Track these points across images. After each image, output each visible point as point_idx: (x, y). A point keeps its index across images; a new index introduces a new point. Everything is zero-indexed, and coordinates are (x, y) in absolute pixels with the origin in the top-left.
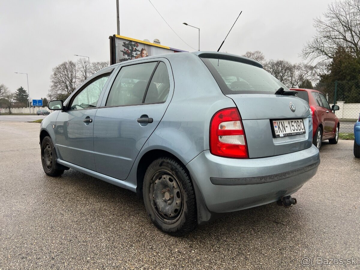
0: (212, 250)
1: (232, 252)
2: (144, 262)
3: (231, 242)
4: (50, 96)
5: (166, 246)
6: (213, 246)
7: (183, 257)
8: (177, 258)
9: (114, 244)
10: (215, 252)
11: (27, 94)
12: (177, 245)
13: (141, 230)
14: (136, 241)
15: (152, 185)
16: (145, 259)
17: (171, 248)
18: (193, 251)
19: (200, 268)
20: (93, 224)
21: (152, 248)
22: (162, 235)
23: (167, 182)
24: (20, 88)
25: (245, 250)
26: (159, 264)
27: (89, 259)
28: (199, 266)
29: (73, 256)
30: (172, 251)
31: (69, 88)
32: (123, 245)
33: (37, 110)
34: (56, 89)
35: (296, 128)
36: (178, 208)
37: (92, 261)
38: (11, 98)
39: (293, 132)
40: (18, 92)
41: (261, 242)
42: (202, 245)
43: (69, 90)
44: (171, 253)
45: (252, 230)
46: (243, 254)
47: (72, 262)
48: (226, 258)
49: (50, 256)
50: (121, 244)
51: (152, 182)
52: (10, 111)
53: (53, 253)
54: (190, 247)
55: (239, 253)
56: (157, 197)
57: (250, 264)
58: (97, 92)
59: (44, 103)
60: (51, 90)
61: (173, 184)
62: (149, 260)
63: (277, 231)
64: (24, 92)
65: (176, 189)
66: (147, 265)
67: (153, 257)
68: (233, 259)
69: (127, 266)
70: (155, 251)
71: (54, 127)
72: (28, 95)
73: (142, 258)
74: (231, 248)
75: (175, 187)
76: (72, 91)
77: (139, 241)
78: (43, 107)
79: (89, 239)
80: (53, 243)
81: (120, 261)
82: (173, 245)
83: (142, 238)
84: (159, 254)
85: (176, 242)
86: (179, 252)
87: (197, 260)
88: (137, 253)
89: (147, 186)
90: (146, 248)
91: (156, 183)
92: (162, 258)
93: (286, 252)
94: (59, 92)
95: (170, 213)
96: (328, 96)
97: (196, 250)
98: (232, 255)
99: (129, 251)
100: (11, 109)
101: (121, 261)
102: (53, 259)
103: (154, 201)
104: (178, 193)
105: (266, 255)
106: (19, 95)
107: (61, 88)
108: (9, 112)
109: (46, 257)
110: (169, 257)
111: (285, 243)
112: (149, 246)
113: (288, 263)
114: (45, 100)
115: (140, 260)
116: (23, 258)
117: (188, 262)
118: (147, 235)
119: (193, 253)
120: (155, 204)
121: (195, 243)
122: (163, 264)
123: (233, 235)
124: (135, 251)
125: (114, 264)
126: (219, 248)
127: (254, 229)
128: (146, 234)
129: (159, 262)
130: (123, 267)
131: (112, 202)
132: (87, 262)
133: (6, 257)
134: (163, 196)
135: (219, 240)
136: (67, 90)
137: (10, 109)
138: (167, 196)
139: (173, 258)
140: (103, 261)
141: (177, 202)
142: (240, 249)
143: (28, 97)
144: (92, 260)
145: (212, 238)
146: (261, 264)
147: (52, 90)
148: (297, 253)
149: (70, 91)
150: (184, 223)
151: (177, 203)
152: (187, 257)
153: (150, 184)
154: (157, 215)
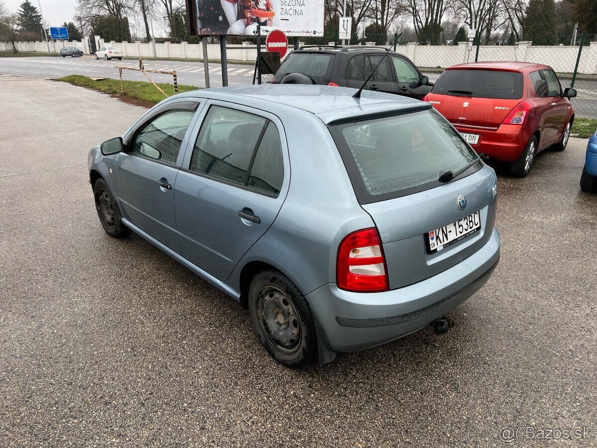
0: (336, 393)
1: (360, 396)
2: (252, 411)
3: (362, 378)
4: (79, 19)
5: (279, 385)
6: (338, 386)
7: (300, 405)
8: (292, 405)
9: (215, 380)
10: (339, 396)
11: (39, 14)
12: (293, 383)
13: (248, 354)
14: (241, 375)
15: (260, 299)
16: (254, 408)
17: (285, 388)
18: (312, 395)
19: (319, 423)
20: (184, 342)
21: (261, 389)
22: (274, 365)
23: (280, 303)
24: (25, 2)
25: (378, 393)
26: (270, 415)
27: (185, 405)
28: (318, 420)
29: (166, 400)
30: (286, 393)
31: (111, 4)
32: (225, 382)
33: (60, 46)
34: (88, 6)
35: (465, 227)
36: (294, 338)
37: (190, 410)
38: (13, 24)
39: (459, 235)
40: (23, 10)
41: (400, 379)
42: (324, 384)
43: (112, 7)
44: (285, 398)
45: (391, 357)
46: (374, 401)
47: (166, 411)
48: (352, 406)
49: (139, 400)
50: (223, 381)
51: (261, 296)
52: (14, 47)
53: (142, 395)
54: (310, 387)
55: (369, 398)
56: (268, 316)
57: (380, 417)
58: (161, 11)
59: (71, 33)
60: (79, 8)
61: (288, 309)
62: (258, 409)
63: (425, 358)
64: (33, 9)
65: (292, 316)
66: (255, 417)
67: (263, 404)
68: (361, 409)
69: (232, 418)
70: (265, 393)
71: (111, 172)
72: (40, 16)
73: (250, 406)
74: (360, 390)
75: (291, 314)
76: (116, 8)
77: (246, 375)
78: (70, 40)
79: (182, 371)
80: (139, 378)
81: (223, 410)
82: (288, 383)
83: (249, 370)
84: (271, 399)
85: (292, 378)
86: (295, 396)
87: (316, 409)
88: (243, 396)
89: (254, 300)
90: (255, 388)
91: (266, 300)
92: (274, 405)
93: (428, 396)
94: (95, 11)
95: (284, 342)
96: (577, 29)
97: (316, 393)
98: (360, 402)
99: (233, 394)
100: (16, 43)
101: (225, 409)
102: (143, 404)
103: (263, 320)
104: (295, 322)
105: (402, 401)
106: (25, 15)
107: (96, 4)
108: (13, 49)
109: (134, 402)
110: (283, 403)
111: (430, 381)
112: (258, 385)
113: (427, 416)
114: (71, 26)
115: (247, 409)
116: (106, 403)
117: (306, 413)
118: (256, 365)
119: (312, 398)
120: (265, 324)
121: (315, 380)
122: (275, 416)
123: (365, 366)
124: (241, 393)
125: (216, 414)
126: (346, 389)
127: (394, 355)
128: (254, 362)
129: (270, 412)
130: (227, 420)
131: (207, 297)
132: (184, 410)
133: (85, 403)
134: (276, 318)
135: (346, 375)
136: (107, 8)
137: (13, 44)
138: (281, 319)
139: (287, 407)
140: (202, 409)
141: (294, 332)
142: (371, 391)
143: (41, 20)
144: (189, 408)
145: (338, 372)
146: (393, 417)
147: (81, 8)
148: (442, 399)
149: (113, 10)
150: (302, 360)
151: (293, 334)
152: (304, 405)
153: (259, 298)
154: (268, 337)
